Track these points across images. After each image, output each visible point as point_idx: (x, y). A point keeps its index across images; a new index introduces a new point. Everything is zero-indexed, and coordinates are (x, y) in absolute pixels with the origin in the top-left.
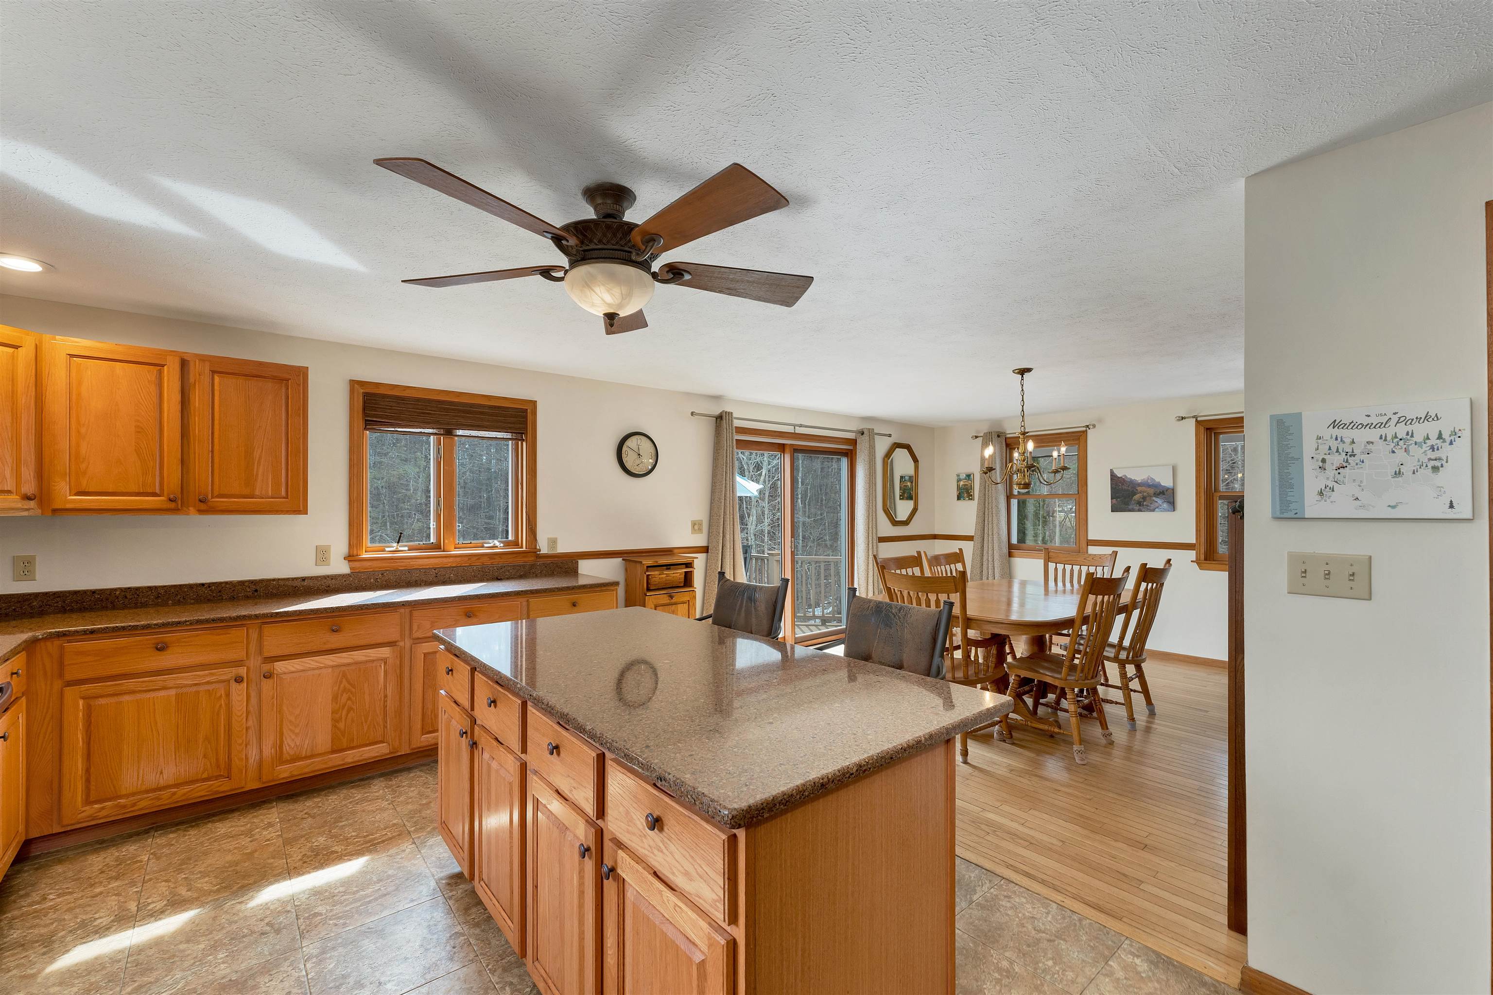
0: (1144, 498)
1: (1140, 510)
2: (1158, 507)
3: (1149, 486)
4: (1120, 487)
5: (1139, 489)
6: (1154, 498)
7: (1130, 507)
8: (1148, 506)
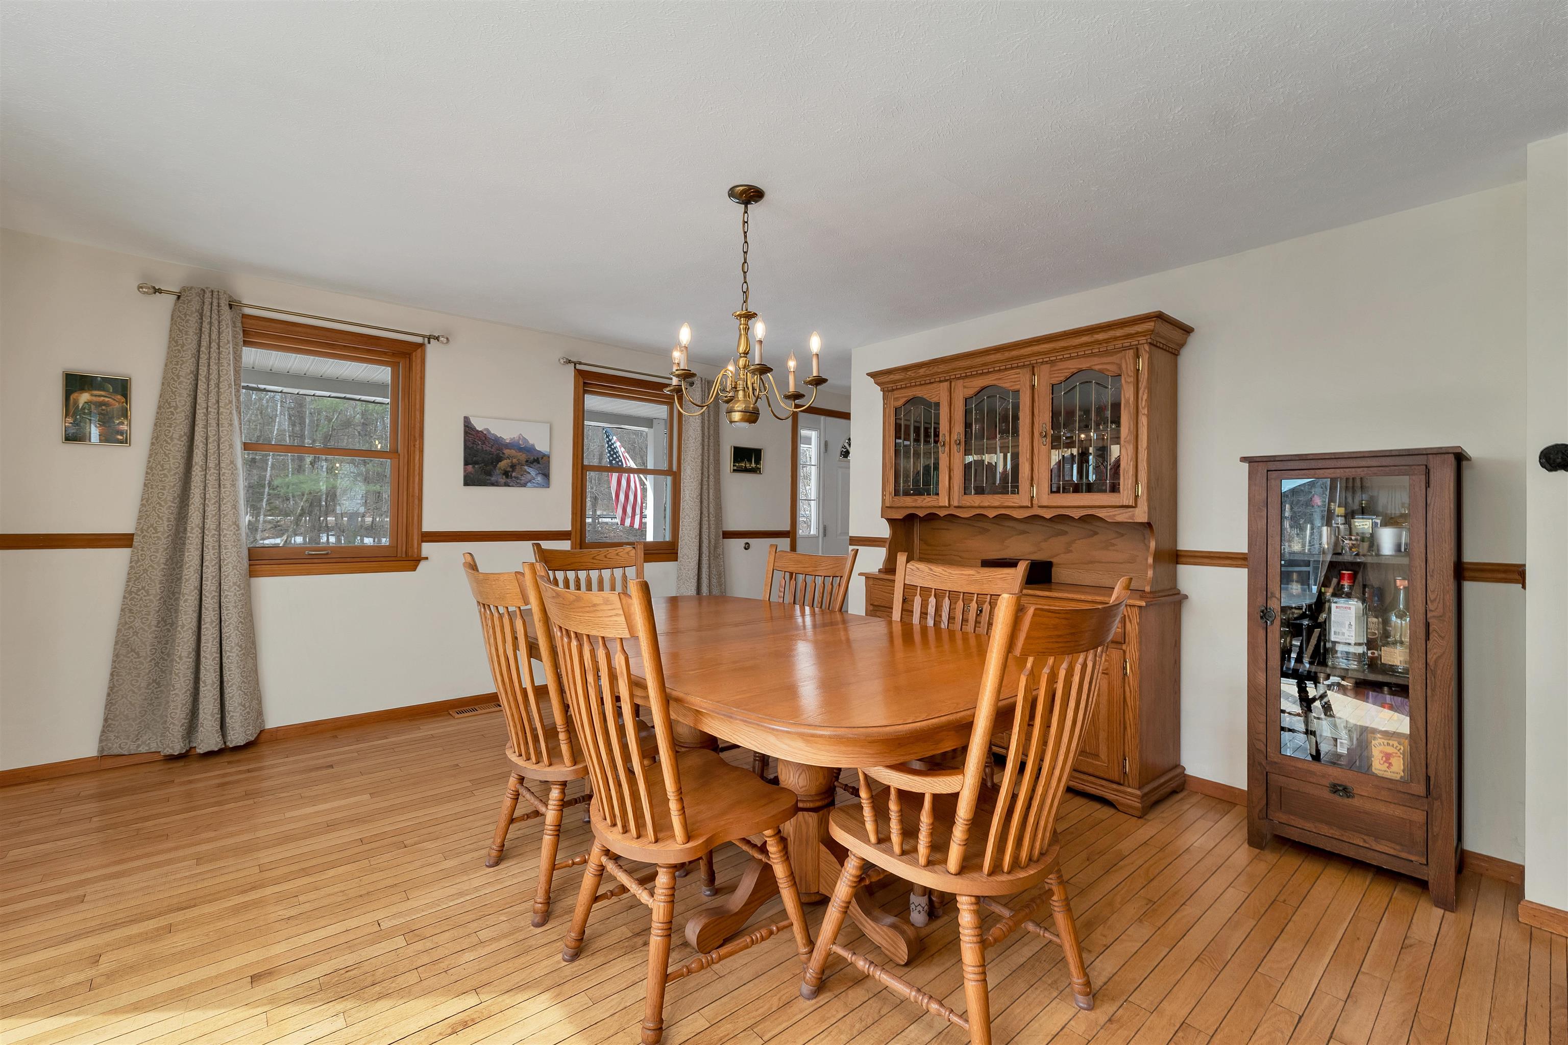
0: (513, 467)
1: (507, 485)
2: (530, 481)
3: (520, 449)
4: (479, 447)
5: (507, 452)
6: (526, 467)
7: (493, 479)
8: (517, 478)
